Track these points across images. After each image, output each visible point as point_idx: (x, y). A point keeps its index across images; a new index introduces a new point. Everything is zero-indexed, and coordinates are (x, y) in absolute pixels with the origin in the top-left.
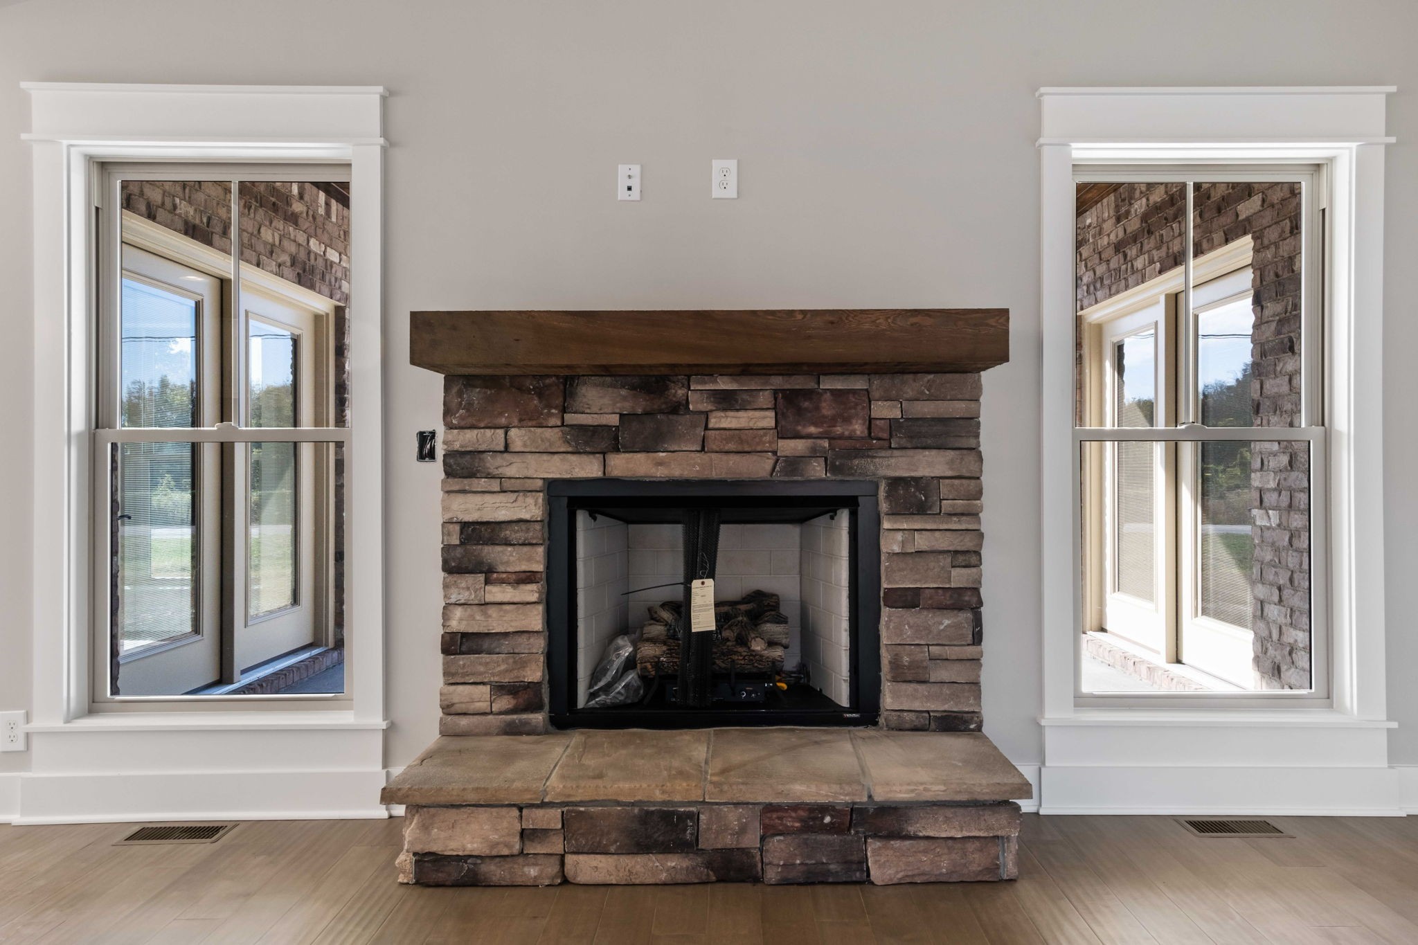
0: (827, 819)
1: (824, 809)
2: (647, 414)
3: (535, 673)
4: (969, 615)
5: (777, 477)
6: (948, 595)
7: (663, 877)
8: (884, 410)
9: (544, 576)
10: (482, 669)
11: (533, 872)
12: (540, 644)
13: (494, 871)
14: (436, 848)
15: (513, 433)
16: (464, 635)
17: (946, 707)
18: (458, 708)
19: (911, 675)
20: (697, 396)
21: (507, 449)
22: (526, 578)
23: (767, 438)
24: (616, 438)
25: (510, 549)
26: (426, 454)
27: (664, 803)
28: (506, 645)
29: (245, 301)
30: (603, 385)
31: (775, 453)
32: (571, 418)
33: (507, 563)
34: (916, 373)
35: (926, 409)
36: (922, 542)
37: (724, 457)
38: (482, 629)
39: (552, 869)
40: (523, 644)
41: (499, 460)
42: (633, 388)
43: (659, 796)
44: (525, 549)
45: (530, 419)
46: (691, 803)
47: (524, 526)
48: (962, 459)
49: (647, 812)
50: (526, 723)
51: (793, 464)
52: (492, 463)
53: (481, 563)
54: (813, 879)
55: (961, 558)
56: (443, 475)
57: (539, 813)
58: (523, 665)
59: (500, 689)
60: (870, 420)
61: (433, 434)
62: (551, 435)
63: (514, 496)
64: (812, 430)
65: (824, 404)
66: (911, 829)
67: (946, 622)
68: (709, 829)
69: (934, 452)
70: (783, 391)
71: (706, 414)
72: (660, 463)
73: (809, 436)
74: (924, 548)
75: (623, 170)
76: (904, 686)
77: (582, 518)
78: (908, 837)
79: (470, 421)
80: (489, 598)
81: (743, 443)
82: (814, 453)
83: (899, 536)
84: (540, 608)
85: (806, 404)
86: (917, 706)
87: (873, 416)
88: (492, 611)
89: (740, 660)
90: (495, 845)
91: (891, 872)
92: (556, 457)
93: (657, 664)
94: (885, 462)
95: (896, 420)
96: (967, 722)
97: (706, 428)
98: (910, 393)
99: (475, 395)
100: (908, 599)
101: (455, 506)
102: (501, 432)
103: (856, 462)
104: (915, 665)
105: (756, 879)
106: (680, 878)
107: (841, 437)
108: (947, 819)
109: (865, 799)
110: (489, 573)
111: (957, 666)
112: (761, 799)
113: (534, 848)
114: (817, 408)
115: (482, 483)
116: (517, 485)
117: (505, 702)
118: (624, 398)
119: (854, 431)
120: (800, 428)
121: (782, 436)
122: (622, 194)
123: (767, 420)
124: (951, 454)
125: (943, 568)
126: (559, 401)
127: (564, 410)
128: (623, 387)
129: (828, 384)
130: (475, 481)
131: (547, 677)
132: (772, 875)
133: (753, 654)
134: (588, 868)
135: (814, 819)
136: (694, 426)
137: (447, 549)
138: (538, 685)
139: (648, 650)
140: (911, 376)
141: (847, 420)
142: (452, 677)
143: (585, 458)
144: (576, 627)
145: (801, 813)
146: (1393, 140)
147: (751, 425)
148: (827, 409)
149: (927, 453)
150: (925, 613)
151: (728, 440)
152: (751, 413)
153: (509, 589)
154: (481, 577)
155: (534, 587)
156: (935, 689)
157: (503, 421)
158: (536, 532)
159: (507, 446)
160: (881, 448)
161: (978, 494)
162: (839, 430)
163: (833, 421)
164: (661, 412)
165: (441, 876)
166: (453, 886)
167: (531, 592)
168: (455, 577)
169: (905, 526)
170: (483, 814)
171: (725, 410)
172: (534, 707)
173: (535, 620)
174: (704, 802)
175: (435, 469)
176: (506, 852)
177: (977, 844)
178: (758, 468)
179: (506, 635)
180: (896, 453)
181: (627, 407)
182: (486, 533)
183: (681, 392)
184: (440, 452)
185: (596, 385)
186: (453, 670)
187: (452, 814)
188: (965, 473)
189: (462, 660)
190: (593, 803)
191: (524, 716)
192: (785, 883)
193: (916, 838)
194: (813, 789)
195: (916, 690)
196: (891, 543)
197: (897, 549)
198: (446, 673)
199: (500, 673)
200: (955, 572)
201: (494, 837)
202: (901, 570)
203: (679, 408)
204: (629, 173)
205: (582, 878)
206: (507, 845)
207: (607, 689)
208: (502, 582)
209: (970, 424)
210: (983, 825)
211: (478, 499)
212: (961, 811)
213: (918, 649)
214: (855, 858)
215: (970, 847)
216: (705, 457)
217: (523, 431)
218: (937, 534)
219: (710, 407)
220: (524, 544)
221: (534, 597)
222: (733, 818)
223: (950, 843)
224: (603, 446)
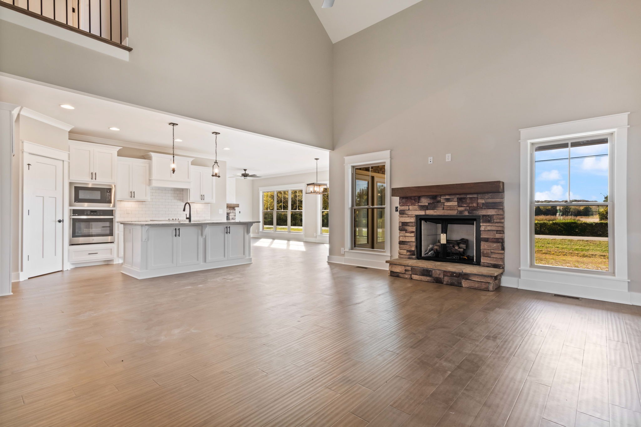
0: (455, 275)
1: (454, 273)
2: (433, 203)
3: (413, 249)
4: (501, 244)
5: (458, 215)
6: (495, 239)
7: (426, 280)
8: (481, 201)
9: (415, 232)
10: (405, 247)
11: (407, 276)
12: (414, 244)
13: (401, 275)
14: (393, 270)
15: (410, 207)
16: (402, 241)
17: (494, 263)
18: (402, 254)
19: (487, 256)
20: (442, 199)
21: (409, 210)
22: (412, 232)
23: (456, 207)
24: (427, 207)
25: (409, 227)
26: (397, 211)
27: (426, 268)
28: (409, 244)
29: (376, 180)
30: (425, 198)
31: (457, 210)
32: (420, 204)
33: (409, 229)
34: (488, 193)
35: (490, 201)
36: (489, 228)
37: (447, 211)
38: (405, 241)
39: (410, 276)
40: (412, 244)
41: (408, 211)
42: (430, 198)
43: (426, 267)
44: (412, 227)
45: (413, 204)
46: (431, 269)
47: (412, 223)
48: (498, 211)
49: (424, 269)
50: (411, 257)
51: (461, 212)
52: (407, 212)
53: (405, 229)
54: (452, 284)
55: (499, 232)
56: (399, 214)
57: (407, 267)
58: (411, 247)
59: (408, 251)
60: (478, 203)
61: (398, 207)
62: (416, 207)
63: (410, 218)
64: (465, 205)
65: (467, 200)
66: (470, 278)
67: (495, 245)
68: (434, 274)
69: (492, 210)
70: (459, 198)
71: (444, 203)
72: (435, 212)
73: (464, 207)
74: (489, 229)
75: (429, 158)
76: (485, 258)
77: (423, 222)
78: (469, 280)
79: (403, 205)
80: (406, 235)
81: (451, 208)
82: (466, 210)
83: (484, 227)
84: (414, 237)
85: (464, 200)
86: (488, 262)
87: (478, 202)
88: (407, 237)
89: (453, 250)
90: (401, 271)
91: (466, 285)
92: (417, 211)
93: (437, 250)
94: (481, 212)
95: (483, 203)
96: (500, 266)
97: (444, 205)
98: (486, 197)
99: (404, 200)
100: (487, 240)
101: (401, 219)
102: (408, 207)
103: (474, 212)
104: (486, 253)
105: (442, 283)
106: (429, 281)
107: (471, 207)
108: (477, 278)
109: (461, 272)
110: (406, 231)
111: (498, 255)
112: (443, 269)
113: (407, 273)
114: (466, 201)
115: (405, 215)
116: (410, 216)
117: (408, 253)
118: (429, 200)
119: (474, 205)
120: (462, 205)
121: (459, 207)
122: (429, 163)
123: (456, 203)
124: (496, 210)
125: (494, 234)
126: (418, 201)
127: (418, 203)
128: (428, 198)
129: (468, 196)
130: (404, 215)
131: (416, 250)
132: (445, 283)
133: (456, 249)
134: (415, 277)
135: (452, 274)
136: (441, 205)
137: (400, 227)
138: (414, 251)
139: (436, 247)
140: (487, 194)
141: (472, 203)
142: (401, 249)
143: (422, 211)
144: (422, 242)
145: (450, 273)
146: (629, 126)
147: (453, 205)
148: (468, 201)
149: (490, 210)
150: (490, 243)
151: (448, 208)
152: (453, 202)
153: (409, 234)
154: (405, 232)
155: (413, 234)
156: (492, 259)
157: (408, 205)
158: (414, 224)
159: (409, 209)
160: (480, 209)
161: (503, 218)
162: (470, 205)
163: (469, 204)
164: (435, 202)
165: (394, 275)
166: (395, 277)
167: (413, 235)
168: (401, 232)
169: (485, 225)
170: (400, 266)
171: (447, 202)
172: (414, 255)
173: (413, 239)
174: (433, 269)
175: (398, 213)
176: (402, 272)
177: (484, 283)
178: (454, 213)
179: (409, 242)
180: (483, 210)
181: (429, 202)
182: (405, 224)
183: (439, 199)
184: (399, 210)
185: (424, 198)
186: (400, 247)
187: (395, 266)
188: (499, 214)
189: (402, 246)
190: (416, 267)
191: (412, 256)
192: (447, 284)
193: (471, 280)
194: (452, 269)
195: (487, 259)
196: (482, 228)
197: (483, 229)
198: (399, 248)
199: (408, 248)
200: (497, 235)
201: (401, 270)
202: (484, 234)
203: (439, 202)
204: (430, 159)
205: (414, 278)
206: (403, 271)
207: (427, 253)
208: (408, 233)
209: (501, 204)
210: (485, 280)
211: (404, 218)
212: (480, 277)
213: (488, 250)
214: (460, 282)
215: (483, 283)
216: (444, 211)
217: (412, 206)
218: (492, 227)
219: (445, 201)
220: (412, 226)
221: (413, 236)
222: (438, 272)
223: (478, 282)
224: (425, 209)
